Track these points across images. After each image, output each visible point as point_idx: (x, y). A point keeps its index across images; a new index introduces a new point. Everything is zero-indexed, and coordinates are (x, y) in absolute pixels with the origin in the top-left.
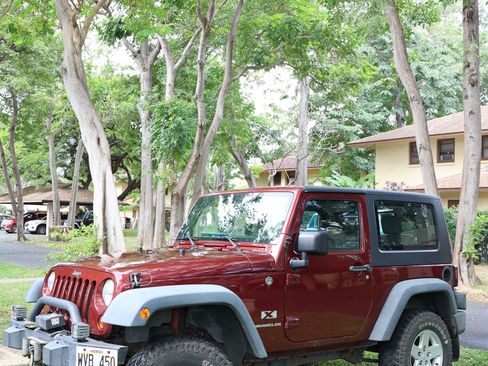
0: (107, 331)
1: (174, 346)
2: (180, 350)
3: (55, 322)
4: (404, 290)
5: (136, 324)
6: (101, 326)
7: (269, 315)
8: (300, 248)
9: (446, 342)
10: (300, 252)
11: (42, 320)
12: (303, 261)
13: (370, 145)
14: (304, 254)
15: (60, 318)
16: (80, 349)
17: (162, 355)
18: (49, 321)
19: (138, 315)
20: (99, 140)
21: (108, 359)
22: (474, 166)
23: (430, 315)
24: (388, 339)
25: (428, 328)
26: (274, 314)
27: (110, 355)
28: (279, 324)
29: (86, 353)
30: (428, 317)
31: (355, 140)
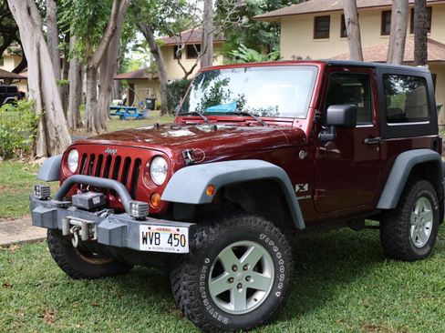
0: (164, 209)
1: (234, 221)
2: (240, 225)
3: (97, 201)
4: (407, 161)
5: (204, 202)
6: (155, 204)
7: (301, 188)
8: (329, 121)
9: (436, 208)
10: (329, 126)
11: (82, 200)
12: (332, 135)
13: (274, 19)
14: (332, 128)
15: (101, 197)
16: (143, 228)
17: (224, 231)
18: (91, 201)
19: (204, 193)
20: (29, 9)
21: (176, 237)
22: (400, 41)
23: (425, 183)
24: (394, 207)
25: (424, 195)
26: (306, 187)
27: (180, 233)
28: (310, 197)
29: (151, 231)
30: (424, 185)
31: (259, 14)
